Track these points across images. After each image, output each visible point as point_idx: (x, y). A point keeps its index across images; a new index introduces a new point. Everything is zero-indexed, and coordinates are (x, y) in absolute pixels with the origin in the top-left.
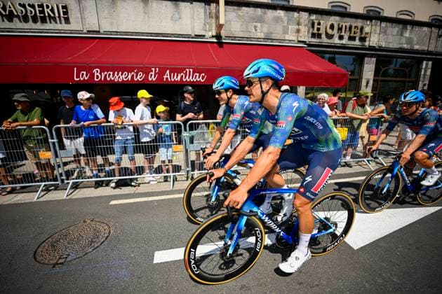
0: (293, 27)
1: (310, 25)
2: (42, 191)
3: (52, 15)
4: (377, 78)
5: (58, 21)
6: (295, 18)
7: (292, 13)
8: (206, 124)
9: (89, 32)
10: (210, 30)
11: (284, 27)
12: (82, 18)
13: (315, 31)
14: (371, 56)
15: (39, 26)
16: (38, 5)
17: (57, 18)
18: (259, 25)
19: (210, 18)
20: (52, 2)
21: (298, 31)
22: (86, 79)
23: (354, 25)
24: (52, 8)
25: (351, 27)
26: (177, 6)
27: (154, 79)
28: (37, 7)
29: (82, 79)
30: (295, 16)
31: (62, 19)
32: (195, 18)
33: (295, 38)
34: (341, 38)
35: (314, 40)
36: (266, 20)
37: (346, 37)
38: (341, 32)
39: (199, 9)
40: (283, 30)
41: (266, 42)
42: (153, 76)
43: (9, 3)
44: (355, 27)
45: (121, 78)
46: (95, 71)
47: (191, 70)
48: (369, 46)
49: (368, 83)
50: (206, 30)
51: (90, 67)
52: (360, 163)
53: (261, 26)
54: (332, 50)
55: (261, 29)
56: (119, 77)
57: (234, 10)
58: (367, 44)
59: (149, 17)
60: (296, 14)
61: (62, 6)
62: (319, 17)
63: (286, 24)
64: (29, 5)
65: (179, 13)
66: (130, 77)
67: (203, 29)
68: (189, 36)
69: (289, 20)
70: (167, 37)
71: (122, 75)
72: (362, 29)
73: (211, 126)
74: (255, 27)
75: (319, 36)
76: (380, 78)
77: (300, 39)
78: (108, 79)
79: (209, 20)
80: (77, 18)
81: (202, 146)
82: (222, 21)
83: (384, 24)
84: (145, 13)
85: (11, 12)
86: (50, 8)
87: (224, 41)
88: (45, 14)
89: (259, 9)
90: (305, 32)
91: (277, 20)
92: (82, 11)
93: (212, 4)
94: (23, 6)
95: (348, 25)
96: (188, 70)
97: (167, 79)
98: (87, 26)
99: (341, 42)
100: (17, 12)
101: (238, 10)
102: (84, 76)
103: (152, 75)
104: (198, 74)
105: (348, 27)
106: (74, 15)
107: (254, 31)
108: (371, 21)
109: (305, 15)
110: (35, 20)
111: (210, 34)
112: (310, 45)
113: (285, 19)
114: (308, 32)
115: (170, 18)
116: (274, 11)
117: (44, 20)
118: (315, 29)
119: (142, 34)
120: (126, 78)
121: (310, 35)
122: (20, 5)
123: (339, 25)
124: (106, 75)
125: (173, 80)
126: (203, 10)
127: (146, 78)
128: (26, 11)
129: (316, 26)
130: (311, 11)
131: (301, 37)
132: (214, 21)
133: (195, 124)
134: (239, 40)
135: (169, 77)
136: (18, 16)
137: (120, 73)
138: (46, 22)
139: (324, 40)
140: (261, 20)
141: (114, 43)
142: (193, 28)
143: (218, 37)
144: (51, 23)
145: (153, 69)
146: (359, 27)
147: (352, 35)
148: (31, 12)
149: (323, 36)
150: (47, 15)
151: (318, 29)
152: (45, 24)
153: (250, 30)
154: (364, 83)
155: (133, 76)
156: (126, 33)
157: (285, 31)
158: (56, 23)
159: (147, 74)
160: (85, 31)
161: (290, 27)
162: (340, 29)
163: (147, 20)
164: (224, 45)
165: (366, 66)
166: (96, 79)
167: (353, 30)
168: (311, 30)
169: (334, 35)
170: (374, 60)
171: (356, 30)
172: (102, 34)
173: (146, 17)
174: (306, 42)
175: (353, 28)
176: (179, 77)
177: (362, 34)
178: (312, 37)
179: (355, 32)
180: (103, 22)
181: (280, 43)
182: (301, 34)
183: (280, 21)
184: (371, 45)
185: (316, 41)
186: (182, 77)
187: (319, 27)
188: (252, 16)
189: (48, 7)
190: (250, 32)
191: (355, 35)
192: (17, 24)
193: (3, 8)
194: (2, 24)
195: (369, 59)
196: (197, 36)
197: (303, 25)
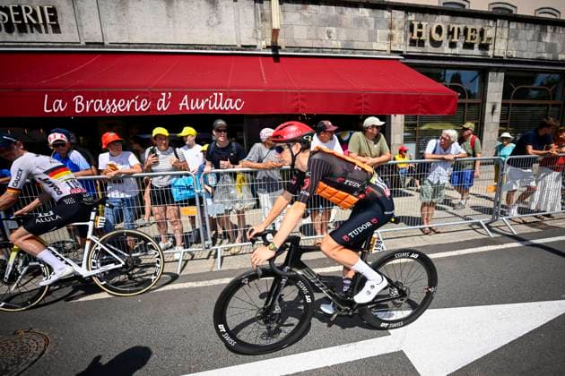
0: (382, 32)
1: (407, 29)
3: (34, 22)
4: (506, 101)
5: (43, 30)
6: (386, 20)
7: (381, 11)
8: (230, 173)
9: (88, 44)
10: (263, 39)
11: (369, 31)
12: (79, 26)
13: (415, 37)
14: (498, 70)
15: (15, 37)
16: (13, 8)
17: (43, 27)
18: (333, 29)
19: (262, 21)
20: (34, 4)
21: (391, 37)
22: (62, 110)
23: (470, 27)
24: (34, 11)
25: (466, 30)
26: (215, 6)
27: (165, 109)
28: (11, 10)
29: (56, 111)
30: (386, 16)
31: (50, 27)
32: (241, 22)
33: (385, 48)
34: (453, 45)
36: (344, 22)
37: (460, 44)
38: (453, 38)
39: (246, 9)
40: (369, 36)
41: (344, 52)
42: (163, 104)
44: (472, 30)
45: (116, 107)
46: (75, 98)
47: (221, 94)
48: (494, 56)
49: (494, 108)
50: (257, 39)
51: (68, 93)
53: (337, 31)
54: (441, 62)
55: (337, 35)
56: (113, 107)
57: (297, 9)
58: (490, 53)
59: (174, 22)
60: (387, 14)
61: (48, 9)
62: (420, 16)
63: (372, 27)
64: (1, 8)
65: (217, 16)
66: (128, 106)
67: (253, 37)
68: (232, 47)
69: (377, 22)
70: (201, 49)
71: (117, 103)
72: (482, 33)
73: (239, 177)
74: (329, 33)
75: (421, 43)
76: (511, 101)
77: (394, 49)
78: (96, 110)
79: (260, 24)
80: (71, 25)
82: (276, 25)
83: (513, 25)
84: (169, 16)
86: (31, 11)
87: (280, 53)
88: (23, 20)
89: (333, 7)
90: (400, 38)
91: (360, 22)
92: (77, 15)
93: (265, 2)
95: (462, 27)
96: (216, 94)
97: (184, 107)
98: (86, 36)
99: (454, 51)
101: (302, 8)
102: (59, 106)
103: (161, 102)
104: (231, 100)
105: (462, 30)
106: (66, 20)
107: (327, 38)
108: (495, 21)
109: (399, 15)
110: (9, 28)
111: (264, 43)
112: (407, 57)
113: (372, 20)
114: (405, 39)
115: (204, 23)
116: (355, 10)
117: (22, 29)
118: (415, 34)
119: (165, 45)
120: (122, 108)
121: (408, 43)
123: (449, 27)
124: (92, 104)
125: (193, 108)
126: (252, 12)
127: (153, 107)
129: (416, 30)
130: (408, 9)
131: (395, 45)
132: (268, 25)
134: (305, 52)
135: (186, 104)
137: (114, 101)
138: (26, 32)
139: (429, 49)
140: (336, 22)
143: (275, 47)
145: (164, 94)
146: (478, 31)
147: (468, 41)
148: (4, 18)
149: (427, 43)
150: (26, 21)
152: (25, 35)
153: (321, 37)
154: (488, 109)
155: (133, 104)
156: (142, 45)
157: (372, 38)
158: (41, 32)
159: (155, 101)
160: (83, 43)
161: (378, 31)
162: (451, 33)
163: (171, 26)
164: (281, 59)
165: (490, 85)
166: (77, 111)
167: (469, 34)
168: (409, 35)
169: (441, 42)
170: (502, 75)
171: (473, 34)
172: (107, 47)
173: (171, 23)
174: (402, 52)
175: (469, 31)
176: (203, 105)
177: (482, 40)
178: (410, 45)
179: (472, 36)
180: (107, 29)
181: (365, 54)
182: (393, 42)
183: (364, 24)
184: (496, 55)
185: (415, 50)
186: (207, 104)
187: (420, 30)
188: (322, 17)
189: (27, 10)
190: (321, 40)
191: (472, 42)
195: (495, 74)
196: (245, 47)
197: (397, 29)
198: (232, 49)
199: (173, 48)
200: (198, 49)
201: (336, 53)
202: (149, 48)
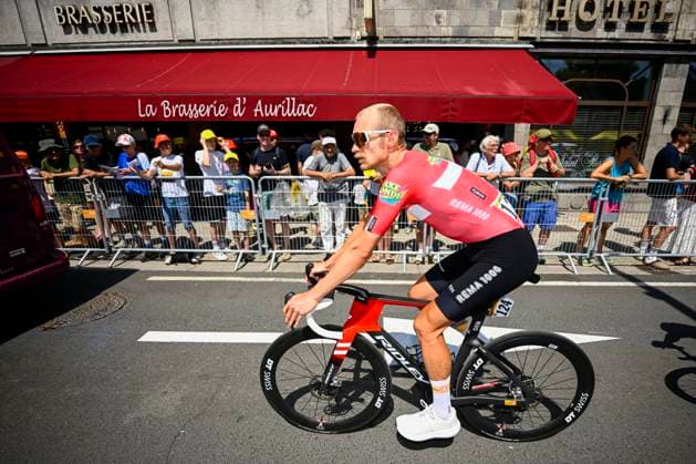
0: (509, 13)
1: (544, 7)
3: (134, 21)
5: (141, 28)
9: (181, 42)
10: (358, 28)
11: (491, 12)
12: (172, 22)
13: (554, 17)
14: (678, 60)
15: (118, 37)
16: (116, 7)
17: (140, 25)
18: (444, 12)
19: (358, 6)
21: (520, 19)
22: (153, 114)
24: (134, 10)
25: (632, 5)
27: (241, 115)
28: (114, 10)
29: (148, 115)
31: (147, 25)
32: (334, 9)
33: (511, 33)
34: (610, 27)
35: (551, 34)
36: (458, 3)
37: (622, 25)
38: (610, 17)
40: (490, 19)
41: (455, 42)
42: (239, 110)
43: (82, 8)
44: (643, 4)
45: (197, 112)
46: (163, 103)
47: (294, 99)
48: (675, 40)
49: (667, 114)
50: (351, 29)
51: (158, 97)
53: (449, 14)
54: (590, 51)
55: (449, 19)
56: (195, 112)
58: (669, 36)
59: (263, 13)
61: (146, 7)
63: (495, 7)
64: (105, 8)
65: (308, 4)
66: (208, 111)
67: (347, 28)
68: (324, 40)
70: (290, 43)
71: (197, 109)
72: (658, 6)
73: (295, 184)
74: (438, 17)
75: (563, 26)
77: (523, 34)
79: (355, 11)
80: (166, 22)
82: (367, 13)
84: (258, 7)
85: (84, 19)
86: (131, 10)
87: (379, 45)
88: (124, 20)
90: (533, 19)
91: (478, 1)
92: (171, 11)
94: (98, 10)
96: (288, 99)
97: (259, 113)
98: (178, 33)
99: (611, 35)
100: (92, 19)
102: (151, 112)
103: (237, 108)
104: (303, 106)
105: (626, 5)
106: (161, 17)
107: (435, 24)
110: (113, 28)
111: (358, 34)
112: (538, 45)
114: (540, 20)
115: (295, 13)
117: (124, 29)
118: (555, 13)
119: (254, 40)
120: (203, 113)
121: (544, 26)
122: (95, 9)
123: (606, 2)
124: (178, 109)
125: (267, 115)
127: (230, 113)
128: (103, 18)
129: (556, 8)
131: (525, 30)
133: (270, 180)
134: (407, 42)
135: (261, 110)
136: (93, 25)
137: (196, 106)
138: (127, 31)
139: (574, 33)
140: (448, 3)
142: (330, 25)
143: (372, 38)
144: (132, 31)
145: (239, 99)
147: (635, 19)
148: (108, 17)
149: (572, 25)
150: (127, 20)
151: (561, 13)
152: (126, 34)
153: (427, 23)
154: (658, 114)
155: (212, 110)
156: (231, 41)
157: (494, 21)
158: (139, 31)
159: (231, 107)
160: (176, 41)
161: (503, 12)
162: (608, 10)
163: (260, 18)
164: (377, 53)
165: (665, 82)
166: (165, 116)
167: (637, 10)
168: (546, 16)
169: (594, 22)
170: (685, 68)
171: (644, 9)
172: (199, 45)
173: (260, 14)
174: (534, 38)
175: (637, 6)
176: (276, 111)
177: (657, 17)
178: (547, 29)
179: (640, 13)
180: (199, 24)
181: (482, 42)
182: (525, 25)
183: (484, 4)
184: (679, 37)
185: (557, 36)
186: (280, 110)
187: (562, 8)
189: (128, 9)
190: (428, 27)
191: (640, 20)
192: (93, 36)
193: (77, 15)
194: (75, 37)
195: (675, 65)
196: (338, 39)
197: (529, 6)
198: (323, 43)
199: (260, 44)
200: (286, 43)
201: (445, 42)
202: (238, 44)
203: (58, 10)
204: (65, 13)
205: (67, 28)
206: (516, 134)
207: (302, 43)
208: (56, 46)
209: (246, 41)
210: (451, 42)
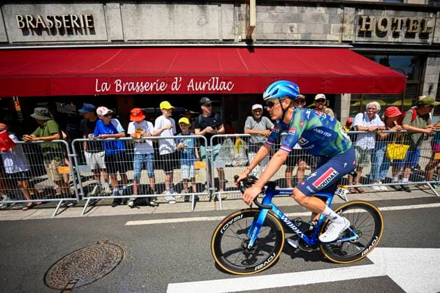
0: (336, 26)
1: (356, 22)
2: (61, 207)
3: (78, 26)
5: (84, 32)
6: (339, 15)
7: (335, 9)
8: (232, 138)
9: (113, 41)
10: (239, 34)
11: (324, 25)
12: (107, 28)
13: (363, 29)
14: (436, 55)
15: (66, 37)
16: (65, 17)
17: (83, 29)
18: (295, 25)
19: (239, 20)
20: (78, 13)
21: (342, 30)
22: (107, 90)
23: (412, 19)
24: (79, 19)
25: (408, 22)
26: (204, 10)
27: (177, 90)
28: (64, 19)
29: (103, 91)
30: (339, 13)
31: (88, 30)
32: (223, 21)
33: (337, 38)
34: (396, 35)
35: (361, 39)
36: (304, 19)
37: (403, 34)
38: (396, 28)
39: (227, 11)
40: (324, 29)
41: (303, 44)
42: (176, 86)
43: (39, 17)
44: (414, 21)
45: (143, 88)
46: (116, 82)
47: (217, 78)
48: (433, 43)
49: (431, 88)
50: (235, 34)
51: (111, 78)
52: (421, 187)
53: (298, 26)
54: (385, 50)
55: (298, 29)
56: (141, 87)
57: (267, 10)
58: (429, 41)
59: (174, 23)
60: (339, 11)
61: (88, 17)
62: (368, 12)
63: (327, 23)
64: (57, 17)
65: (205, 17)
66: (152, 87)
67: (232, 33)
68: (216, 41)
69: (331, 18)
70: (193, 43)
71: (143, 85)
72: (423, 23)
73: (238, 141)
74: (291, 28)
75: (368, 34)
77: (344, 39)
78: (130, 90)
79: (238, 23)
80: (101, 28)
81: (227, 163)
82: (253, 23)
84: (170, 18)
85: (40, 25)
86: (76, 19)
87: (255, 45)
88: (71, 26)
89: (296, 8)
90: (350, 30)
91: (317, 18)
92: (107, 20)
93: (242, 5)
94: (51, 18)
95: (405, 19)
96: (213, 78)
97: (191, 88)
98: (112, 36)
99: (397, 40)
100: (46, 25)
101: (271, 9)
102: (106, 88)
103: (174, 85)
104: (224, 83)
105: (405, 22)
106: (99, 25)
107: (289, 32)
108: (435, 13)
109: (350, 11)
110: (62, 32)
111: (240, 37)
112: (356, 45)
113: (327, 16)
114: (355, 30)
115: (196, 23)
116: (313, 8)
117: (70, 32)
118: (364, 26)
119: (167, 41)
120: (147, 88)
121: (357, 34)
122: (49, 17)
123: (393, 19)
124: (127, 86)
125: (197, 90)
126: (232, 12)
127: (169, 88)
128: (54, 24)
129: (364, 23)
130: (359, 6)
131: (345, 36)
132: (244, 23)
133: (220, 138)
134: (272, 43)
135: (192, 86)
136: (46, 29)
137: (142, 83)
138: (73, 34)
139: (375, 38)
140: (297, 19)
141: (137, 52)
142: (221, 32)
143: (249, 40)
144: (77, 34)
145: (177, 78)
146: (419, 22)
147: (410, 30)
148: (59, 24)
149: (374, 34)
150: (73, 26)
151: (367, 26)
152: (71, 36)
153: (284, 31)
154: (426, 88)
155: (155, 86)
156: (150, 41)
157: (327, 31)
158: (82, 34)
159: (170, 84)
160: (109, 41)
161: (332, 25)
162: (394, 25)
163: (172, 26)
164: (255, 49)
165: (428, 68)
166: (117, 91)
167: (411, 25)
168: (358, 28)
169: (387, 32)
171: (415, 25)
172: (126, 43)
173: (171, 23)
174: (351, 41)
175: (412, 22)
176: (204, 87)
177: (423, 29)
178: (359, 36)
179: (413, 27)
180: (127, 30)
181: (320, 44)
182: (346, 33)
183: (320, 19)
184: (435, 42)
185: (365, 40)
186: (207, 86)
187: (367, 23)
188: (287, 15)
189: (74, 18)
190: (285, 34)
191: (414, 31)
192: (46, 37)
193: (34, 22)
194: (32, 38)
195: (433, 58)
196: (226, 41)
197: (348, 22)
198: (216, 43)
199: (172, 43)
200: (191, 43)
201: (297, 44)
202: (156, 43)
203: (19, 18)
204: (24, 20)
205: (25, 31)
206: (342, 102)
207: (201, 43)
208: (15, 44)
209: (161, 41)
210: (300, 44)
